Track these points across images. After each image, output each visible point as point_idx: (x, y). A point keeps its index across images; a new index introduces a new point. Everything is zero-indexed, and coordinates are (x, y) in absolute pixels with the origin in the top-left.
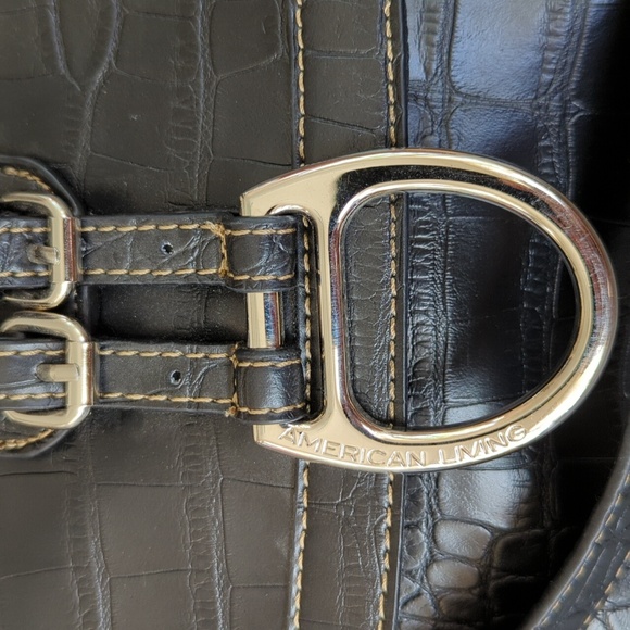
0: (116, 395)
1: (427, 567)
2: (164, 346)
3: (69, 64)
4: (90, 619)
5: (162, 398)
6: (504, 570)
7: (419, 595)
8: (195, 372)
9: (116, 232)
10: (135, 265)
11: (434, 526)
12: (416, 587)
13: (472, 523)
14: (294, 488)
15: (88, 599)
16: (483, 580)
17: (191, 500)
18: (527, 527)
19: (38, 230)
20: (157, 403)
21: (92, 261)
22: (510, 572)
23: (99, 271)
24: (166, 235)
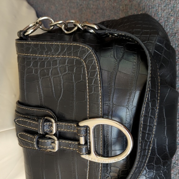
0: (62, 147)
1: (110, 173)
2: (69, 141)
3: (55, 96)
4: (58, 177)
5: (68, 148)
6: (122, 174)
7: (109, 177)
8: (73, 145)
9: (62, 124)
10: (65, 129)
11: (110, 167)
12: (108, 175)
13: (116, 167)
14: (87, 162)
15: (58, 174)
16: (118, 175)
17: (73, 162)
18: (125, 168)
19: (51, 124)
20: (67, 149)
21: (59, 128)
22: (123, 175)
23: (59, 129)
24: (69, 125)
